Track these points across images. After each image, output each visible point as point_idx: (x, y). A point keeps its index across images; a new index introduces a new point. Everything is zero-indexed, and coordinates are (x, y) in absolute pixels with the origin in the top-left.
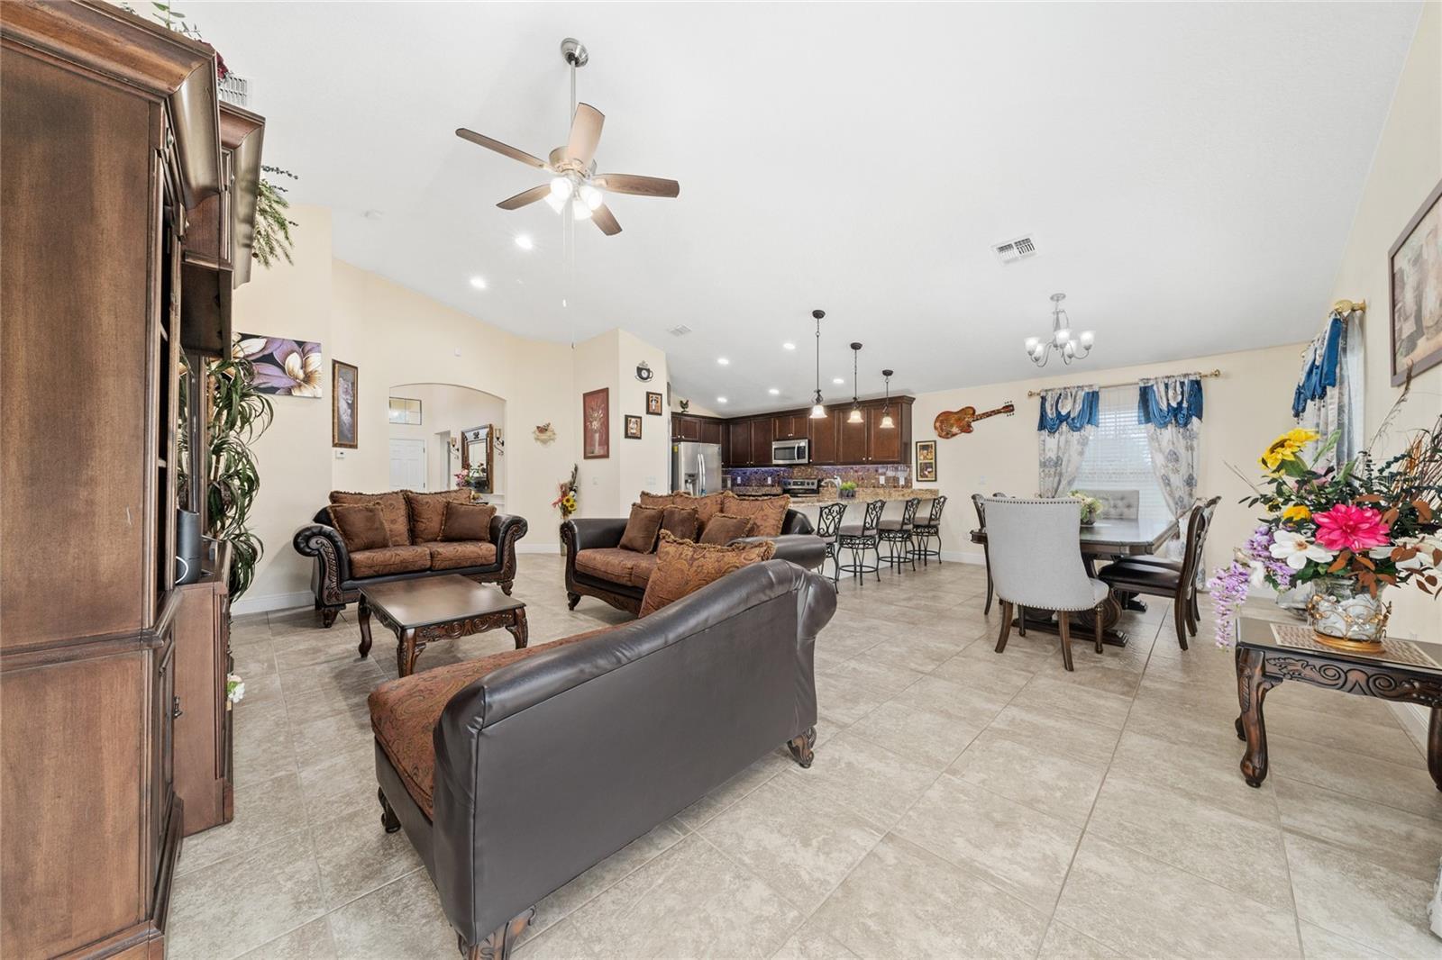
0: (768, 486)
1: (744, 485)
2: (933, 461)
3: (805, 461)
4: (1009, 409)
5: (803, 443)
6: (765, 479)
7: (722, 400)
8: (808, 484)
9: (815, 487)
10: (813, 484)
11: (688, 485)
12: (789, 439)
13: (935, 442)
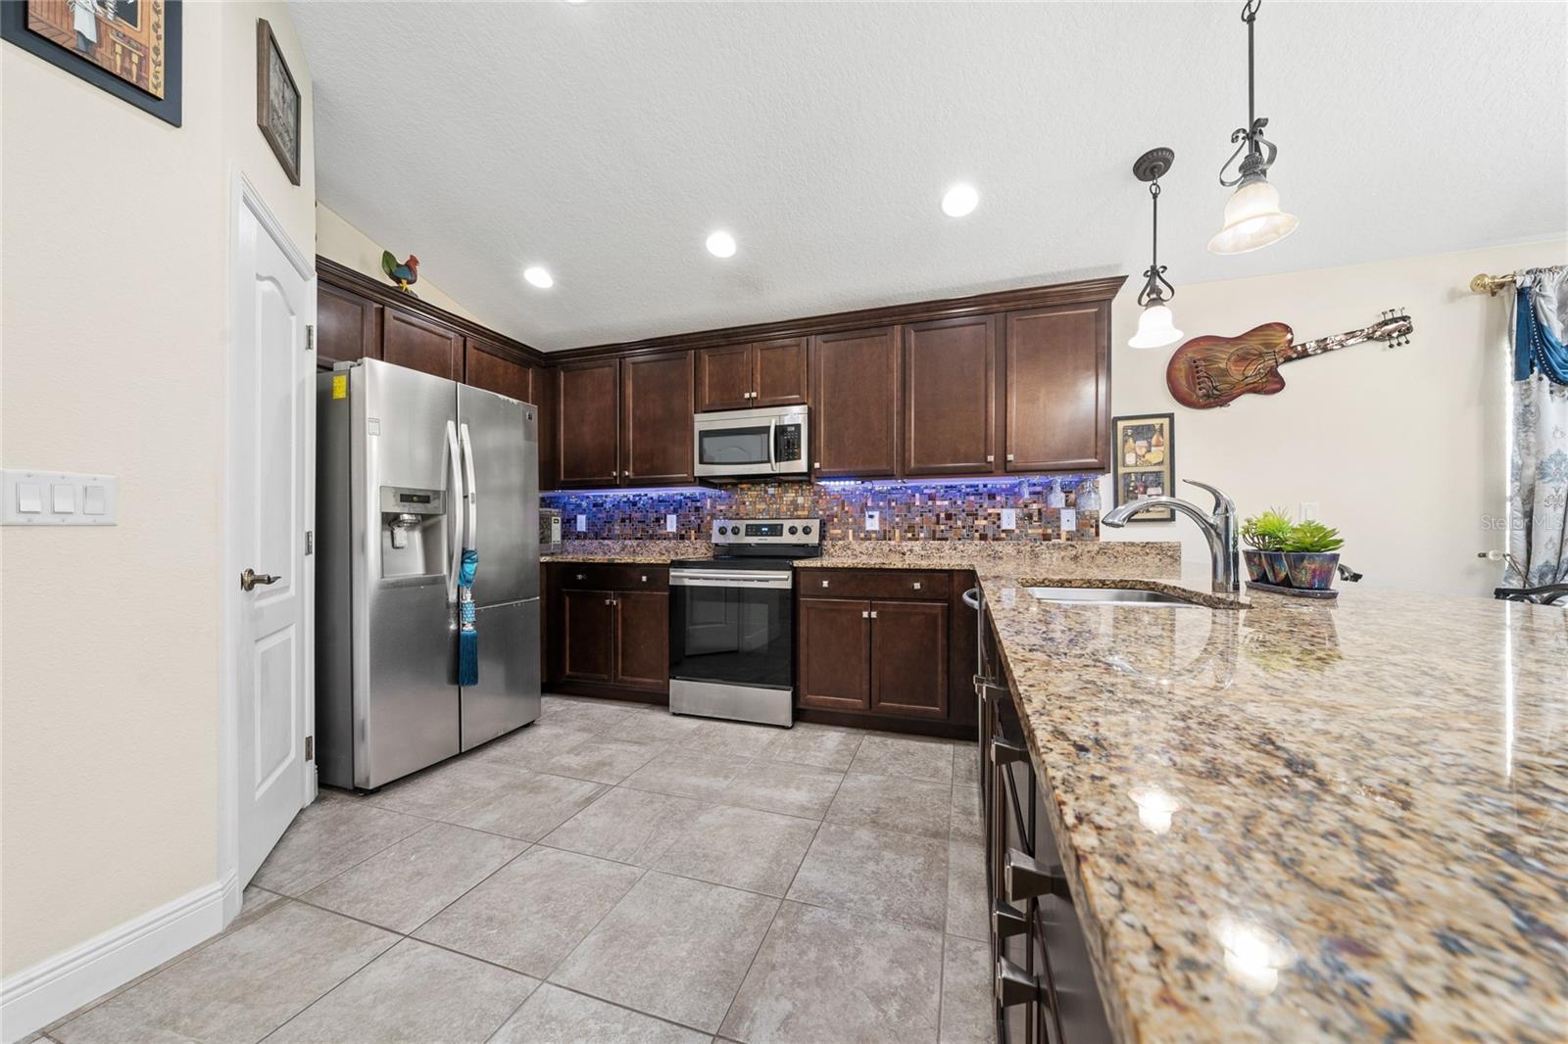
0: (666, 537)
1: (597, 536)
2: (1165, 468)
3: (801, 465)
4: (1393, 329)
5: (795, 415)
6: (659, 520)
7: (539, 277)
8: (793, 531)
9: (813, 539)
10: (807, 531)
11: (401, 534)
12: (752, 405)
13: (1171, 416)
